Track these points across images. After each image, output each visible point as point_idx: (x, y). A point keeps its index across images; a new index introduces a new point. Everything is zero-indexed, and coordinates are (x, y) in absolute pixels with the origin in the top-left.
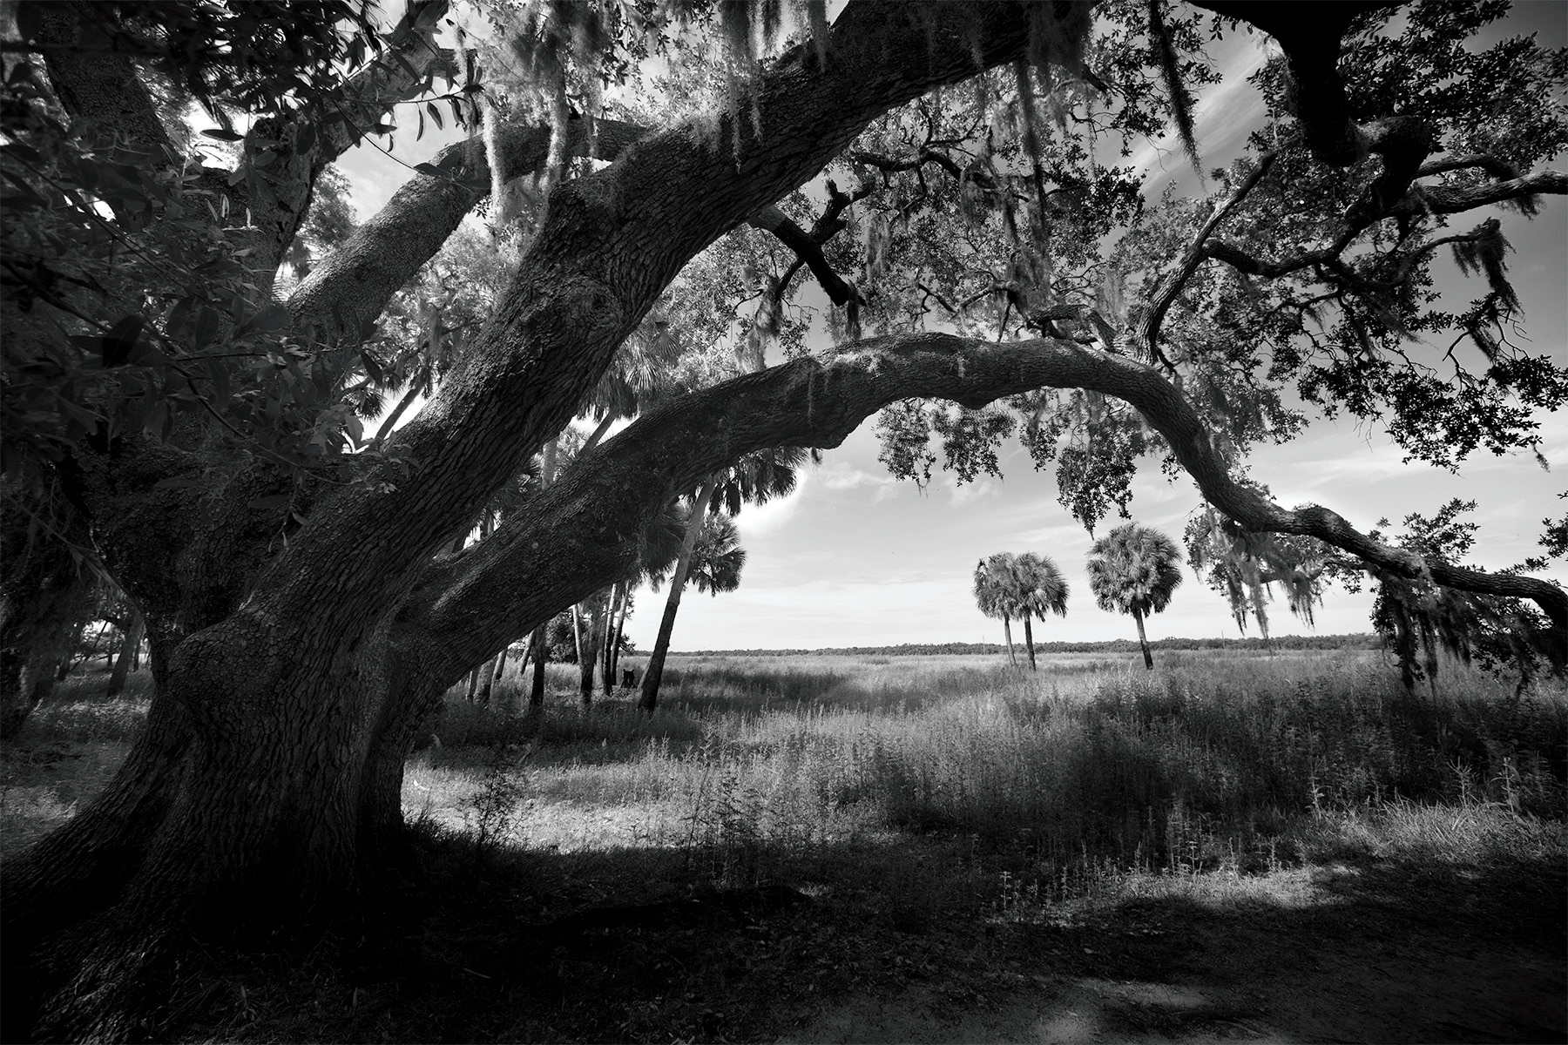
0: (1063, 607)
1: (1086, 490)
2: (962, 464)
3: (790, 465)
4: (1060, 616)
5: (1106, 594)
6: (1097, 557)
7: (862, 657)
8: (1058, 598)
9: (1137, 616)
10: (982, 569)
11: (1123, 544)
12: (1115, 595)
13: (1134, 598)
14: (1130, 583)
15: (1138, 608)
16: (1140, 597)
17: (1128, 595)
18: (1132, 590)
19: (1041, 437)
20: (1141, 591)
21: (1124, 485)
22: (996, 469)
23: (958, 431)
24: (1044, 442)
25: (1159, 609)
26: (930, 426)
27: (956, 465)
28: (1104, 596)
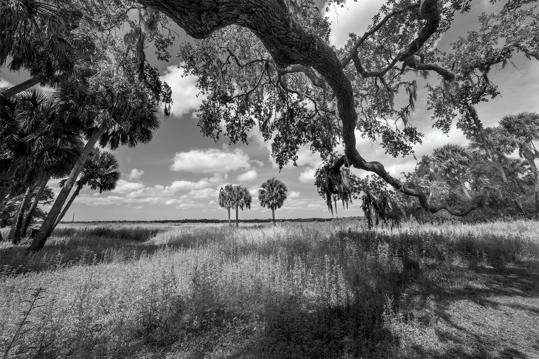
0: (249, 205)
1: (282, 153)
2: (232, 135)
3: (149, 129)
4: (248, 209)
5: (263, 201)
6: (262, 189)
7: (169, 223)
8: (248, 202)
9: (273, 210)
10: (222, 190)
11: (271, 185)
12: (266, 202)
13: (273, 203)
14: (272, 199)
15: (273, 207)
16: (274, 203)
17: (271, 202)
18: (272, 201)
19: (267, 129)
20: (275, 201)
21: (295, 154)
22: (246, 141)
23: (233, 121)
24: (268, 132)
25: (279, 207)
26: (222, 116)
27: (230, 135)
28: (263, 202)
